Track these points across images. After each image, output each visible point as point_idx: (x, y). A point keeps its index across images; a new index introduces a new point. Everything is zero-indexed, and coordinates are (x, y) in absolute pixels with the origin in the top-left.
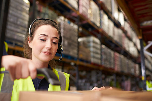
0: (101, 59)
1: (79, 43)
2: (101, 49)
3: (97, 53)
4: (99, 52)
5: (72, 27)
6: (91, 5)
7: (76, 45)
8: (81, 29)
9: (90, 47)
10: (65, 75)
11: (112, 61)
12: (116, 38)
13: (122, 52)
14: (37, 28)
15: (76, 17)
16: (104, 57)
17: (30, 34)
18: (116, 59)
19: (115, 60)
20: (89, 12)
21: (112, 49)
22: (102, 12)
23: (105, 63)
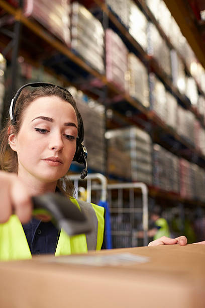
0: (153, 173)
1: (107, 141)
2: (153, 154)
3: (144, 162)
4: (148, 158)
5: (93, 108)
6: (130, 63)
7: (102, 145)
8: (110, 113)
9: (129, 149)
10: (94, 208)
11: (175, 177)
12: (182, 131)
13: (195, 158)
14: (28, 105)
15: (100, 89)
16: (159, 169)
17: (12, 118)
18: (184, 172)
19: (180, 174)
20: (125, 78)
21: (175, 153)
22: (153, 78)
23: (160, 182)
